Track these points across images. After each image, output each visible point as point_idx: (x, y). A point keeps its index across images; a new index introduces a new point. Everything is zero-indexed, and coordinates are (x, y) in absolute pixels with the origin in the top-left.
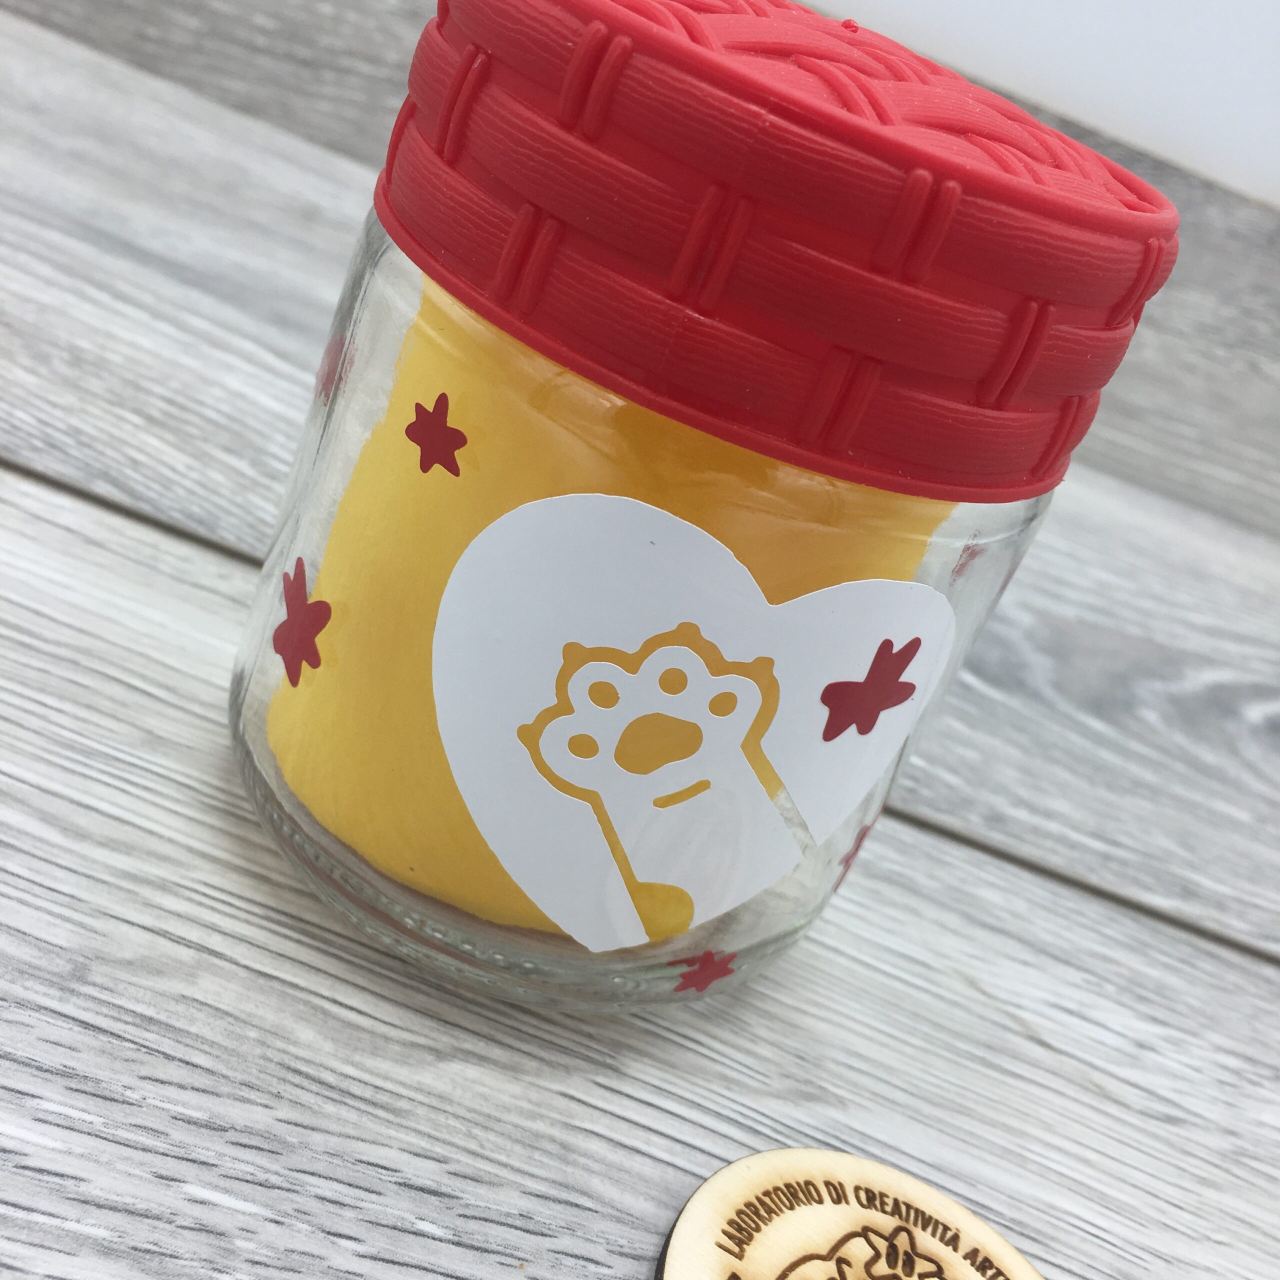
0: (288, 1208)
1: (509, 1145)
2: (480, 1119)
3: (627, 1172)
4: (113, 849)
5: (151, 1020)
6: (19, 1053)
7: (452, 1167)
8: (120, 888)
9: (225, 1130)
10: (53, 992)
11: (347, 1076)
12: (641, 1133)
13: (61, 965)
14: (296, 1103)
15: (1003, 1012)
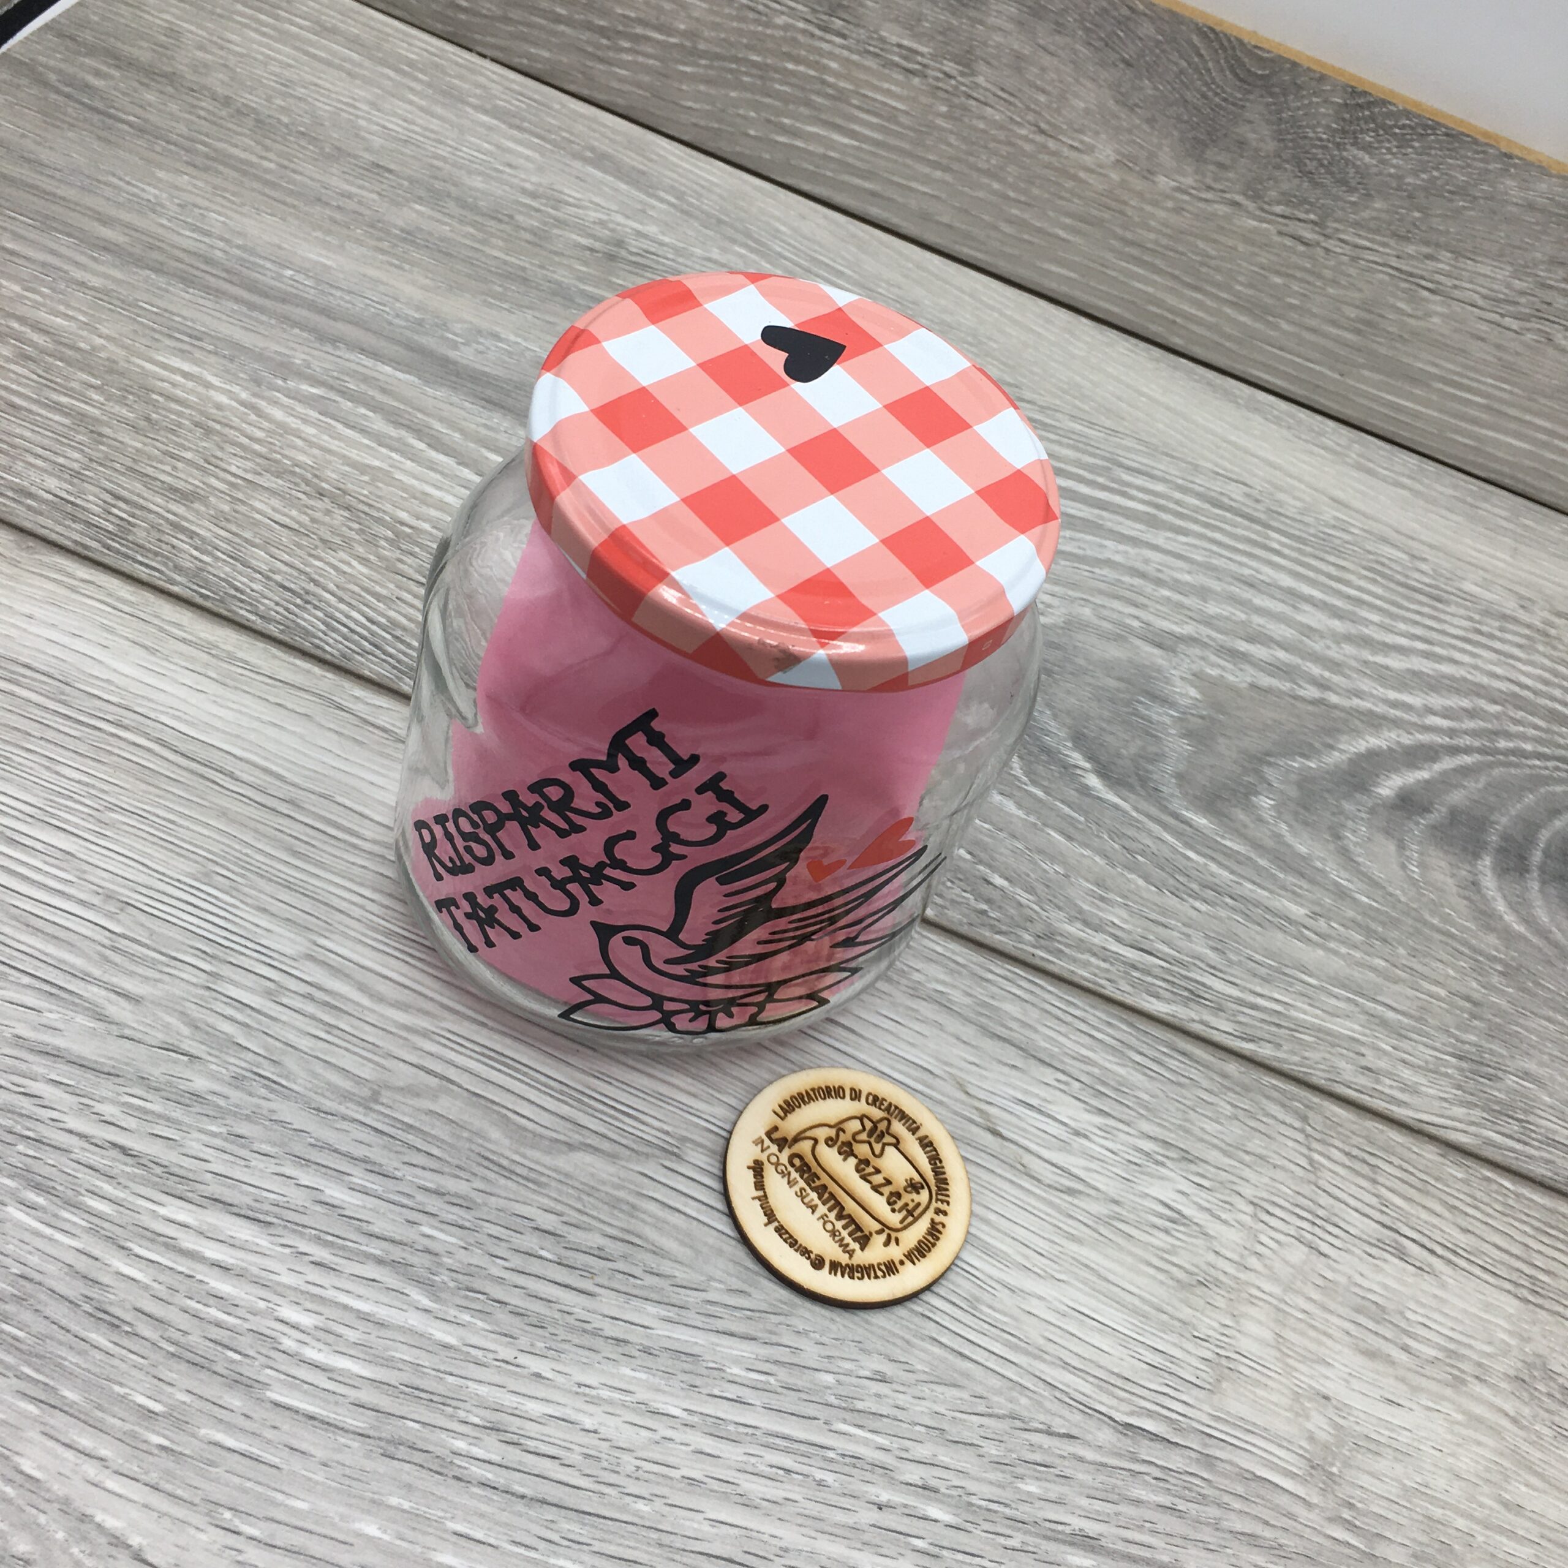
0: (472, 1241)
1: (600, 1205)
2: (586, 1188)
3: (667, 1223)
4: (399, 1008)
5: (411, 1126)
6: (344, 1148)
7: (564, 1219)
8: (400, 1037)
9: (444, 1194)
10: (361, 1109)
11: (514, 1161)
12: (683, 1198)
13: (366, 1092)
14: (484, 1179)
15: (977, 1109)
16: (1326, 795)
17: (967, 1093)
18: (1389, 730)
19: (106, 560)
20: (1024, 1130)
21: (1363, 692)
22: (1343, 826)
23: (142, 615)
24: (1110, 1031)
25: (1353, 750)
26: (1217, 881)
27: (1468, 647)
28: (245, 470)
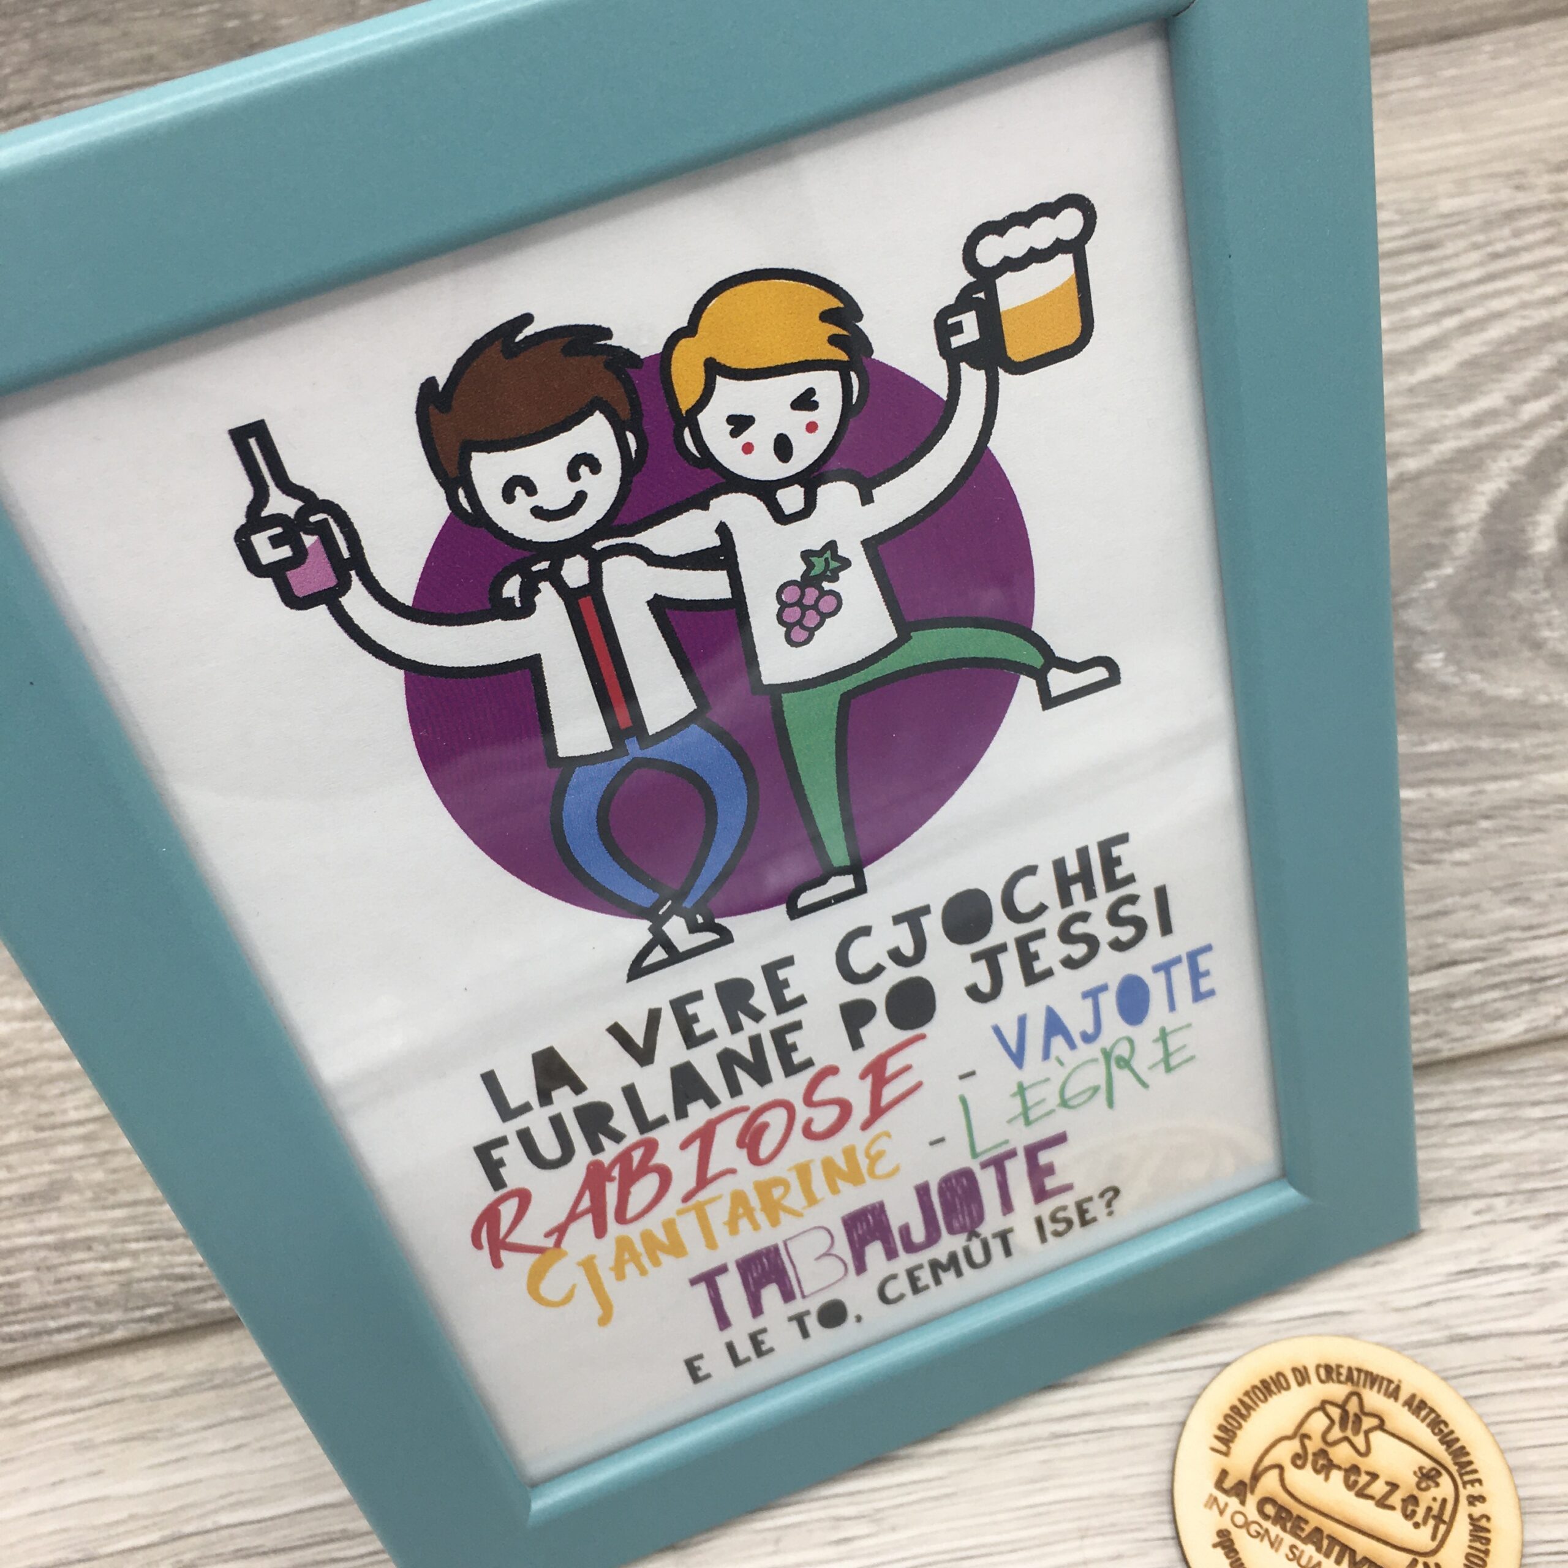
15: (1422, 1322)
16: (1489, 599)
17: (1397, 1310)
18: (1494, 460)
19: (20, 1357)
20: (1487, 1310)
21: (1436, 432)
22: (1533, 626)
23: (109, 1396)
24: (1484, 1100)
25: (1475, 517)
26: (1459, 808)
27: (1500, 285)
28: (88, 1106)
